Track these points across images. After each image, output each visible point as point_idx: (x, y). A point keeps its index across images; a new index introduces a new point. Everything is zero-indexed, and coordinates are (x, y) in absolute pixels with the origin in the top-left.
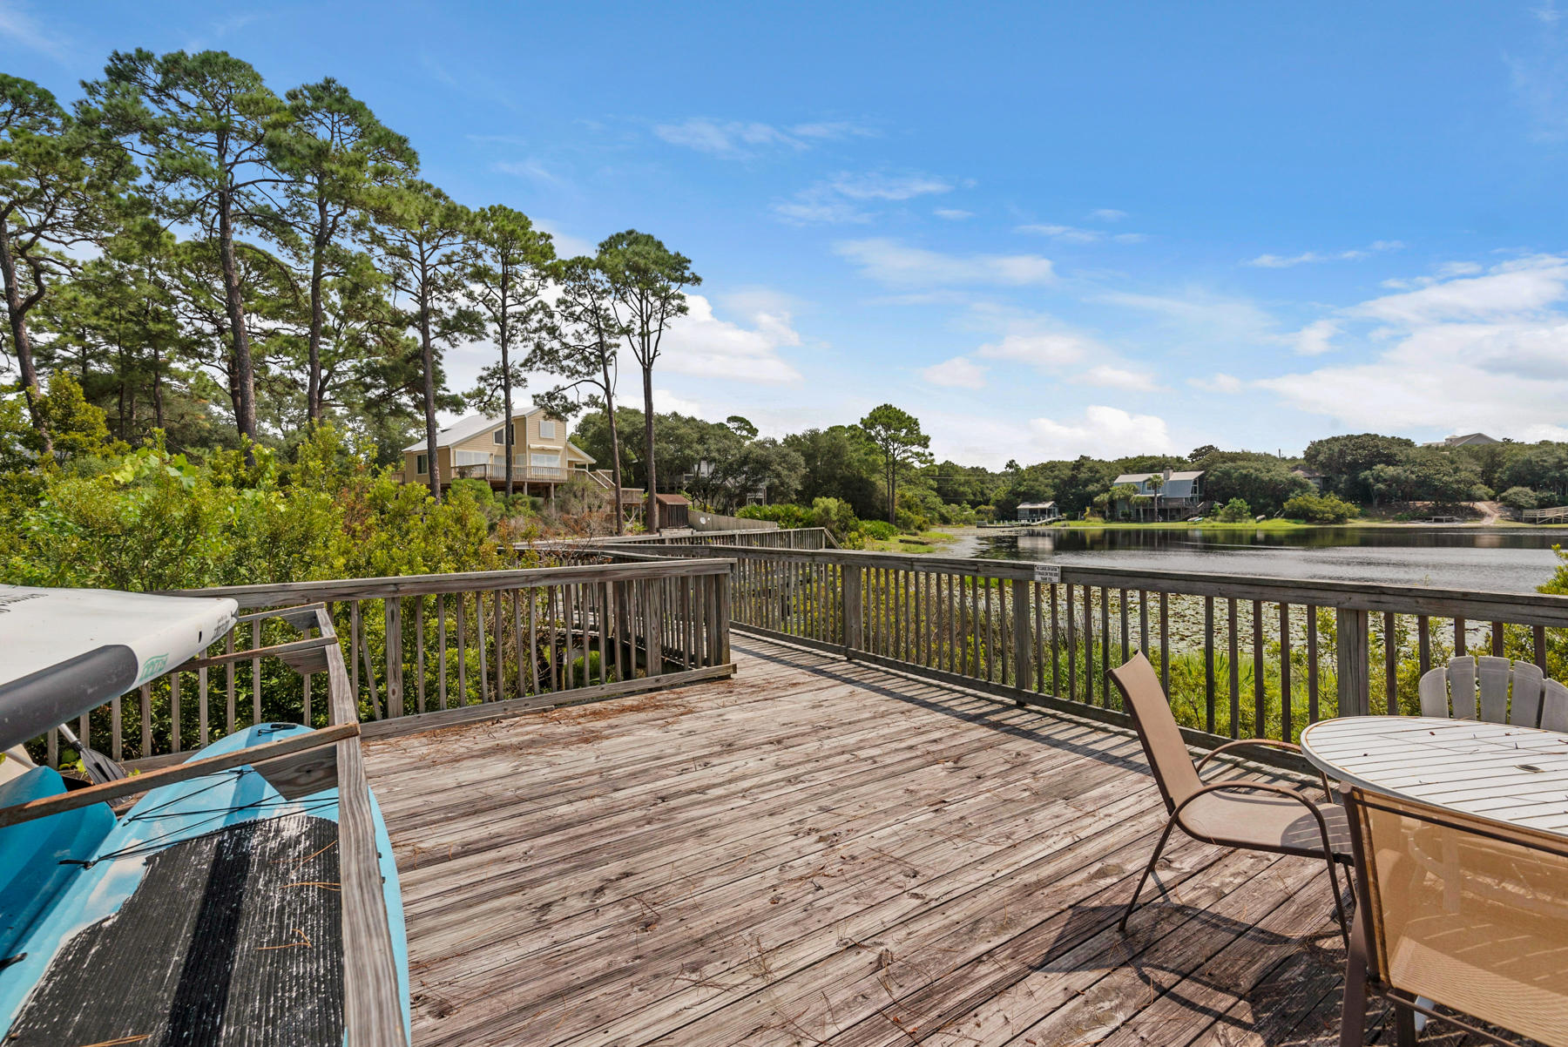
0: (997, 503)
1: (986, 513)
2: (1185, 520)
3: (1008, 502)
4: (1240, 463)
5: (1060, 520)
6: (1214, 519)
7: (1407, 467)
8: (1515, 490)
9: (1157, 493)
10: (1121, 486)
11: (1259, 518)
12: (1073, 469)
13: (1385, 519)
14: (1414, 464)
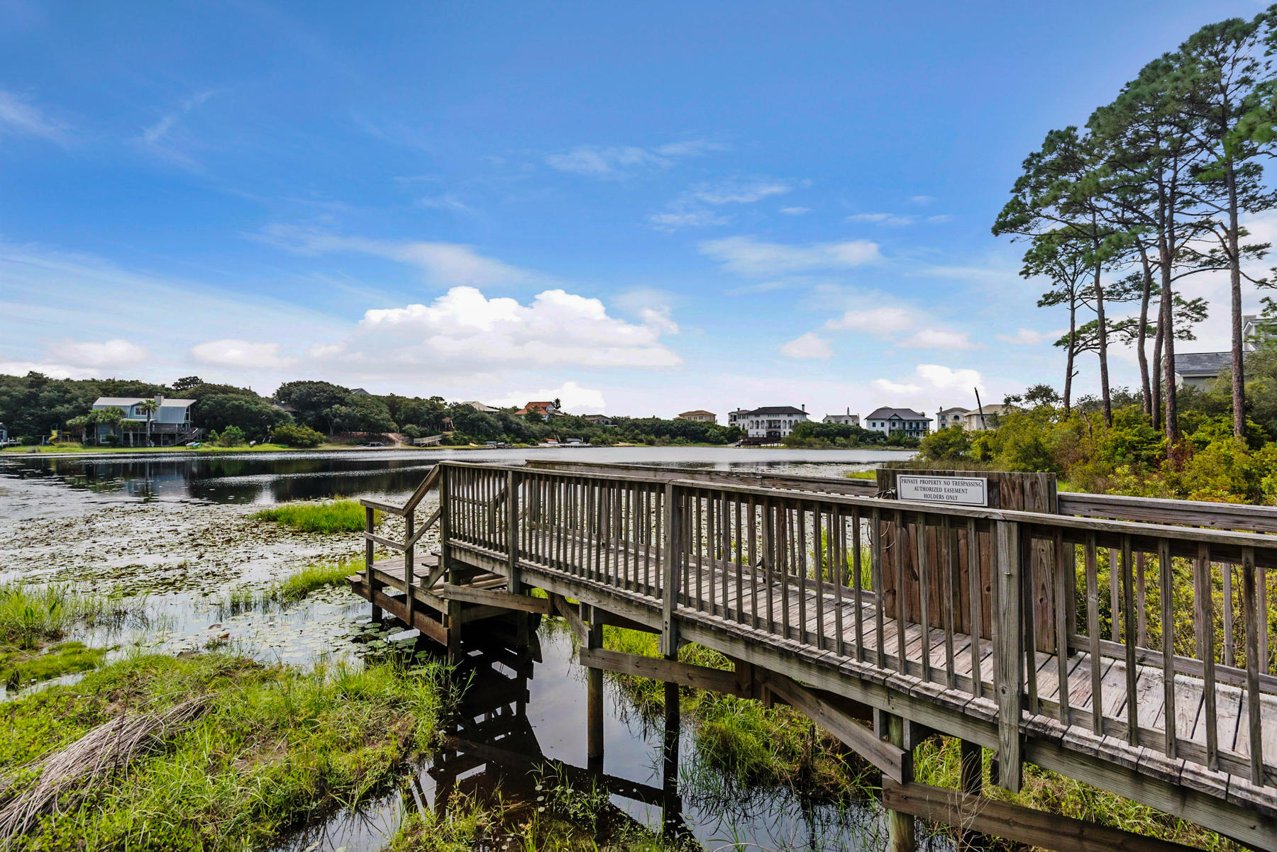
2: (183, 444)
4: (231, 395)
5: (12, 445)
6: (212, 445)
7: (353, 407)
8: (408, 426)
9: (149, 419)
10: (103, 409)
11: (252, 443)
12: (31, 385)
13: (340, 444)
14: (357, 405)
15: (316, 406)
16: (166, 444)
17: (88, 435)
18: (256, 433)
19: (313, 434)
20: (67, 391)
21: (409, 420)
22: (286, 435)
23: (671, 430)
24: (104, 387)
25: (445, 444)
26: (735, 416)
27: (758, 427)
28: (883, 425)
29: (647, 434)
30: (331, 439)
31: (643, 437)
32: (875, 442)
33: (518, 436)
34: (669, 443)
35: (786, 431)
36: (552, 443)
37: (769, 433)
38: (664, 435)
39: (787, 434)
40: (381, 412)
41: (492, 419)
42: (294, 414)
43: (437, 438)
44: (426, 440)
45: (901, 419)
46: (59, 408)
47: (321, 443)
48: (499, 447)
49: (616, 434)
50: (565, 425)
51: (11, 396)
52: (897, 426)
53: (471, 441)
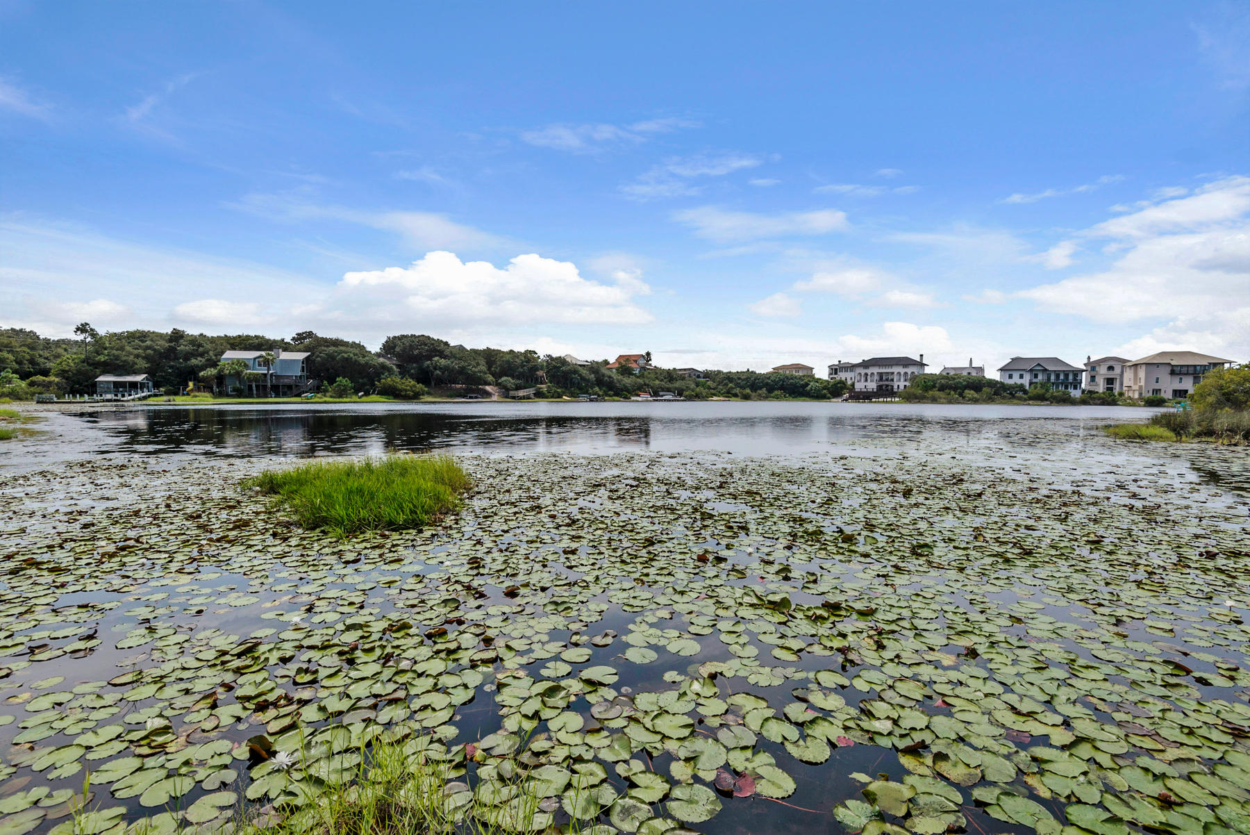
0: (63, 373)
1: (47, 386)
2: (299, 395)
3: (79, 372)
4: (342, 348)
5: (156, 395)
6: (325, 396)
7: (452, 360)
8: (504, 378)
9: (269, 370)
10: (230, 362)
11: (360, 394)
12: (170, 340)
13: (441, 396)
14: (456, 358)
15: (418, 359)
16: (285, 395)
17: (219, 386)
18: (364, 384)
19: (415, 386)
20: (200, 345)
21: (504, 373)
22: (390, 386)
23: (767, 384)
24: (232, 341)
25: (539, 397)
26: (836, 370)
27: (866, 380)
28: (1021, 376)
29: (743, 387)
30: (432, 391)
31: (737, 391)
32: (1013, 396)
33: (611, 390)
34: (766, 398)
35: (900, 384)
36: (644, 396)
37: (880, 387)
38: (761, 388)
39: (902, 387)
40: (478, 364)
41: (585, 372)
42: (398, 366)
43: (531, 391)
44: (521, 393)
45: (1046, 370)
46: (194, 361)
47: (423, 395)
48: (591, 400)
49: (709, 388)
50: (657, 378)
51: (155, 350)
52: (1040, 377)
53: (564, 394)
